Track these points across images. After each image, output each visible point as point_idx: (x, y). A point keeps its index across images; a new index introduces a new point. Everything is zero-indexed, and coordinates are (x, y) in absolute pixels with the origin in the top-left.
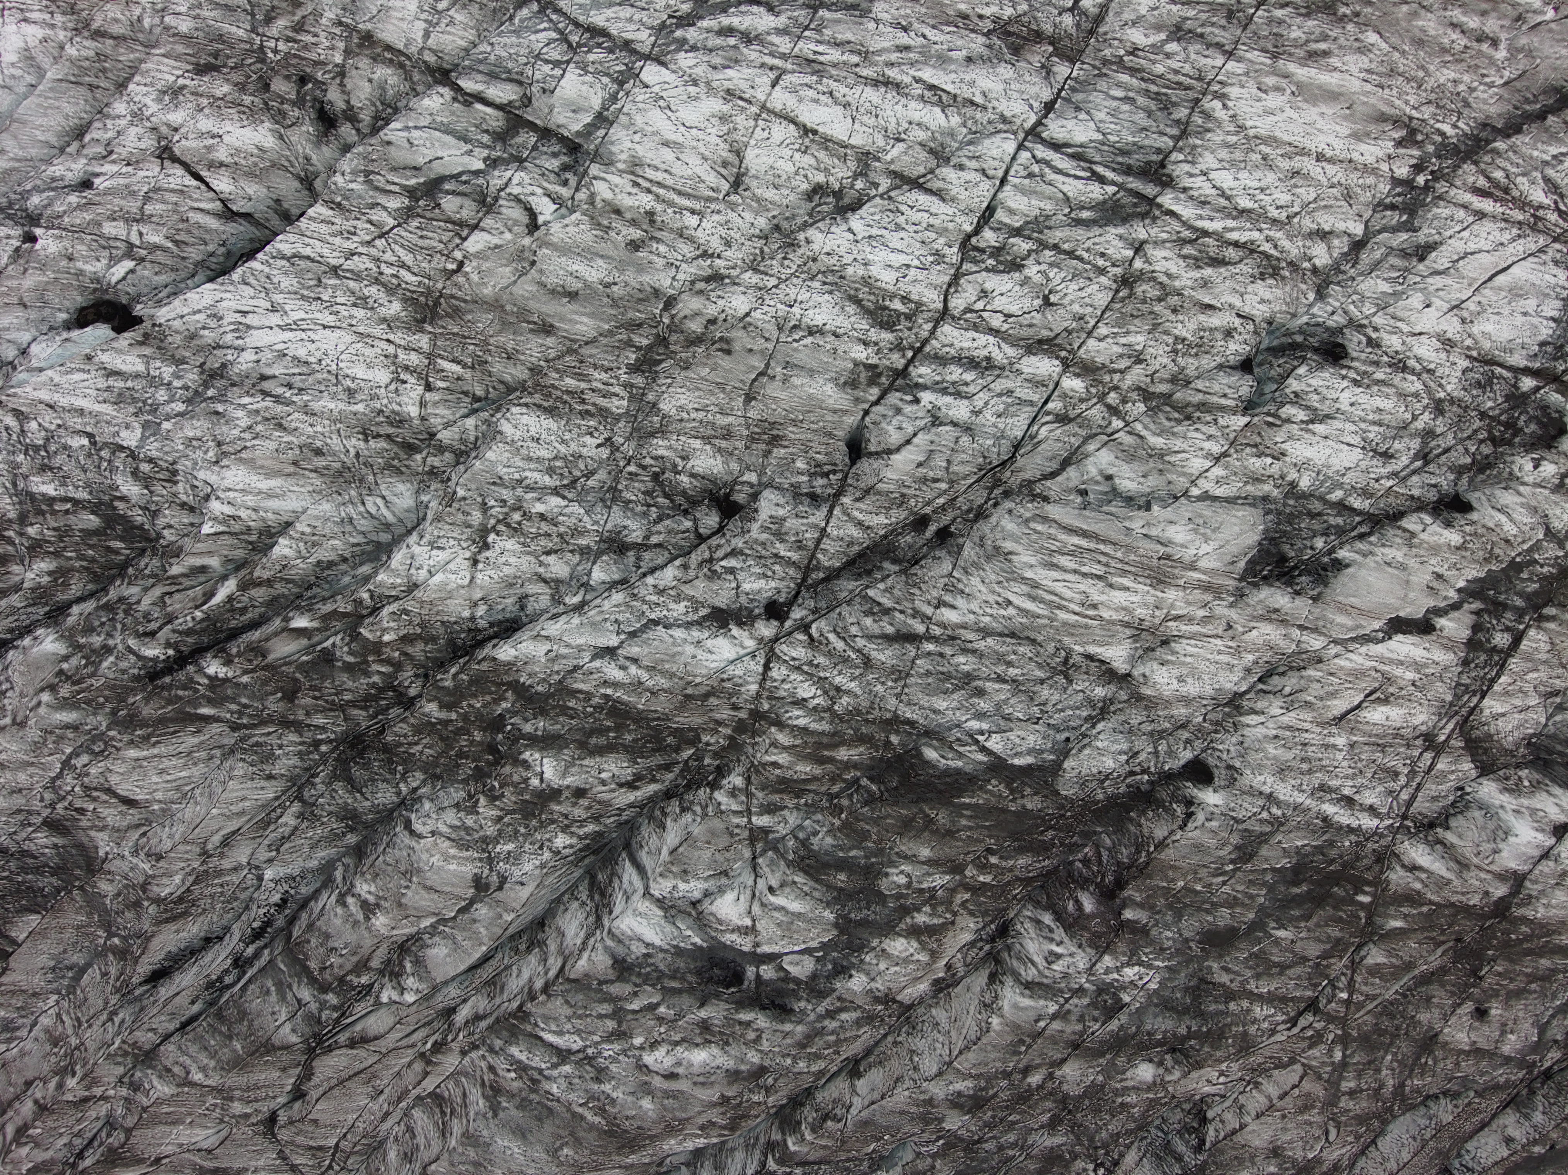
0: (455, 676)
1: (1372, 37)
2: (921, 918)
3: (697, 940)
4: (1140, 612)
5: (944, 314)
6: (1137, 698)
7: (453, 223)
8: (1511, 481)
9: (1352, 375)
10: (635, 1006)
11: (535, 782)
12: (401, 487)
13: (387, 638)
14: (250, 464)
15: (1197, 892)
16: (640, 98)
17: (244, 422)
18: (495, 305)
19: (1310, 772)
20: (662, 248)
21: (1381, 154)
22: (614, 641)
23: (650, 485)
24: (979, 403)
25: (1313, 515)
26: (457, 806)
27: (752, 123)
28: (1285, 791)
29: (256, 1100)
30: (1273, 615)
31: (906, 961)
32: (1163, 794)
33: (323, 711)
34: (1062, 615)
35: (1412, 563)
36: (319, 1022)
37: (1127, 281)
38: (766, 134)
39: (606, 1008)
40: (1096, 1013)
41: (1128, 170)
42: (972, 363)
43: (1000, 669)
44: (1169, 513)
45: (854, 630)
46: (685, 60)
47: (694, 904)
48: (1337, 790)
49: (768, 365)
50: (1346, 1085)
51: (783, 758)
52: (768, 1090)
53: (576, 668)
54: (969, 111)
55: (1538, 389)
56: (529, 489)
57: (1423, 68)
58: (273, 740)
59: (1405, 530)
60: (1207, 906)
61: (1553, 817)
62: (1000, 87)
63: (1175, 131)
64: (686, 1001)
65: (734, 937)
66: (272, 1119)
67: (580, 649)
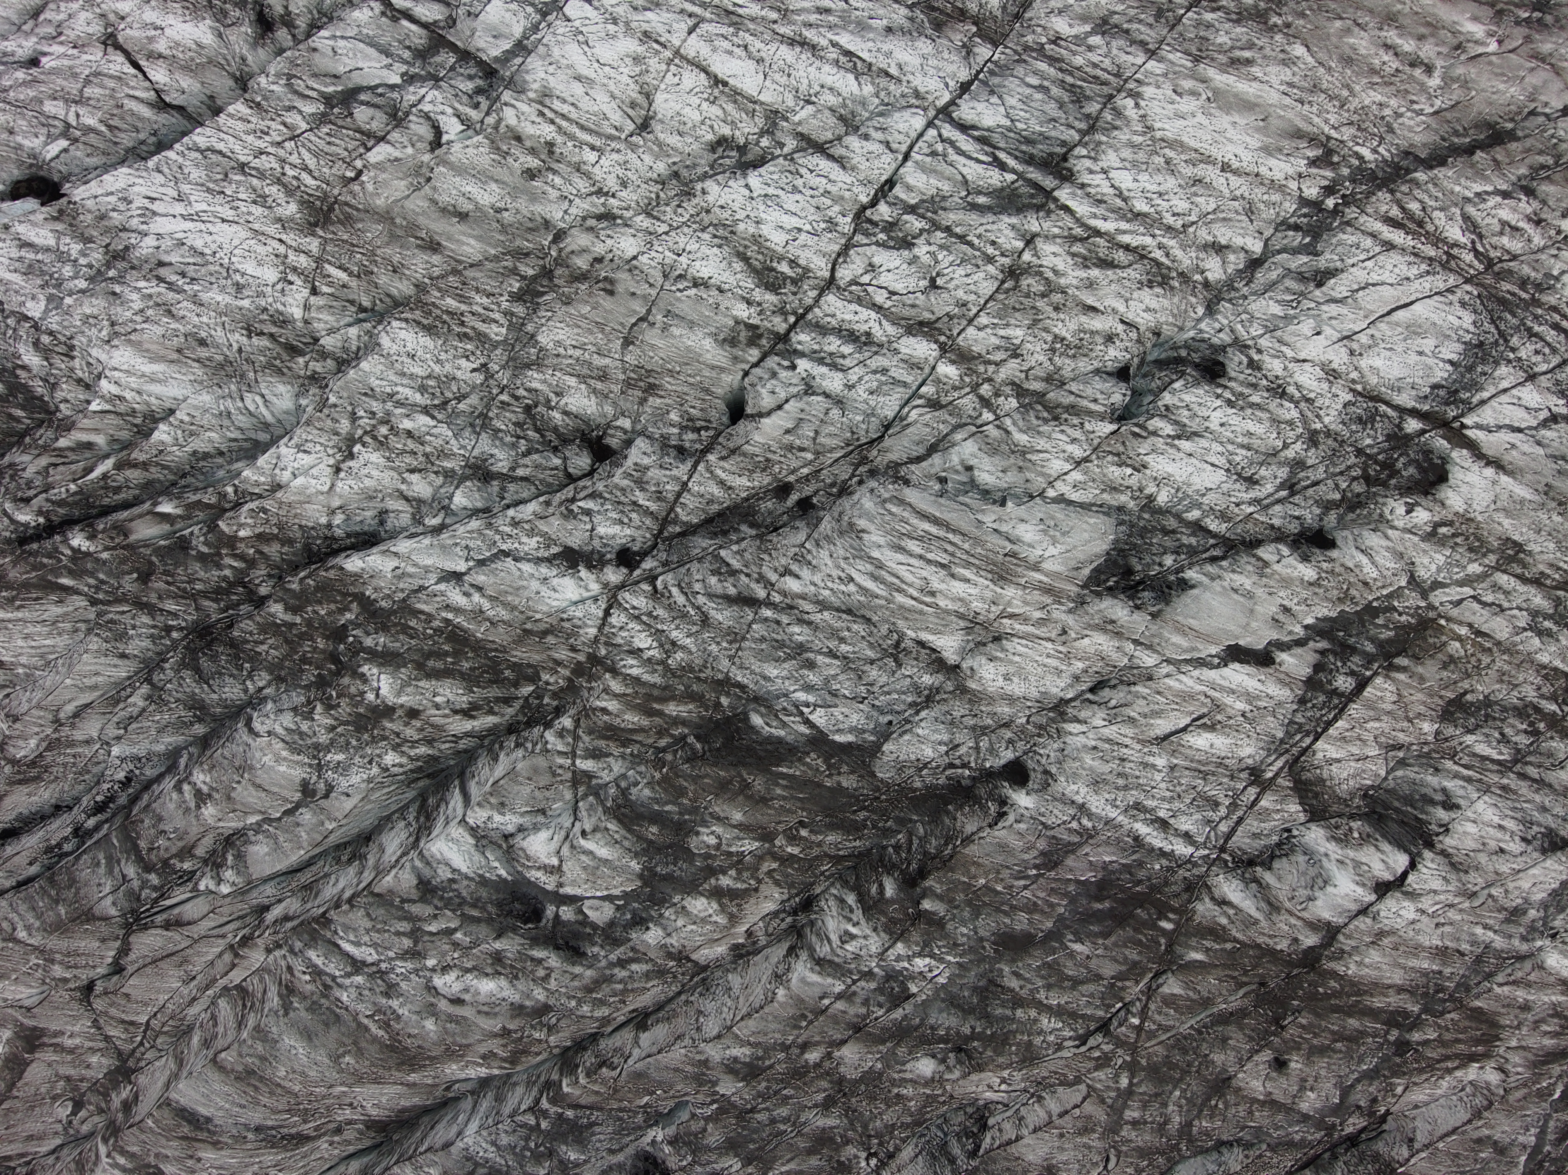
0: (302, 580)
1: (1299, 50)
2: (725, 881)
3: (503, 873)
4: (977, 605)
5: (831, 283)
6: (962, 690)
7: (362, 132)
8: (1381, 523)
9: (1228, 395)
10: (433, 928)
11: (371, 696)
12: (281, 388)
13: (242, 533)
14: (138, 346)
15: (998, 893)
16: (561, 31)
17: (138, 305)
18: (386, 217)
19: (1126, 788)
20: (558, 180)
21: (1291, 171)
22: (462, 567)
23: (521, 417)
24: (853, 377)
25: (1166, 532)
26: (295, 709)
27: (664, 67)
28: (1098, 804)
29: (76, 967)
30: (1108, 626)
31: (704, 921)
32: (982, 791)
33: (175, 597)
34: (900, 598)
35: (1260, 592)
36: (138, 899)
37: (1014, 273)
38: (676, 80)
39: (404, 926)
40: (882, 999)
41: (1030, 160)
42: (851, 336)
43: (832, 644)
44: (1021, 511)
45: (698, 587)
47: (507, 837)
48: (1151, 811)
49: (649, 311)
50: (1129, 1115)
51: (612, 705)
52: (551, 1029)
53: (422, 588)
54: (883, 82)
55: (1423, 432)
56: (399, 404)
57: (1348, 87)
58: (127, 619)
59: (1259, 559)
60: (1006, 908)
61: (1377, 873)
62: (917, 61)
63: (1083, 126)
64: (483, 930)
65: (539, 874)
66: (90, 987)
67: (427, 570)
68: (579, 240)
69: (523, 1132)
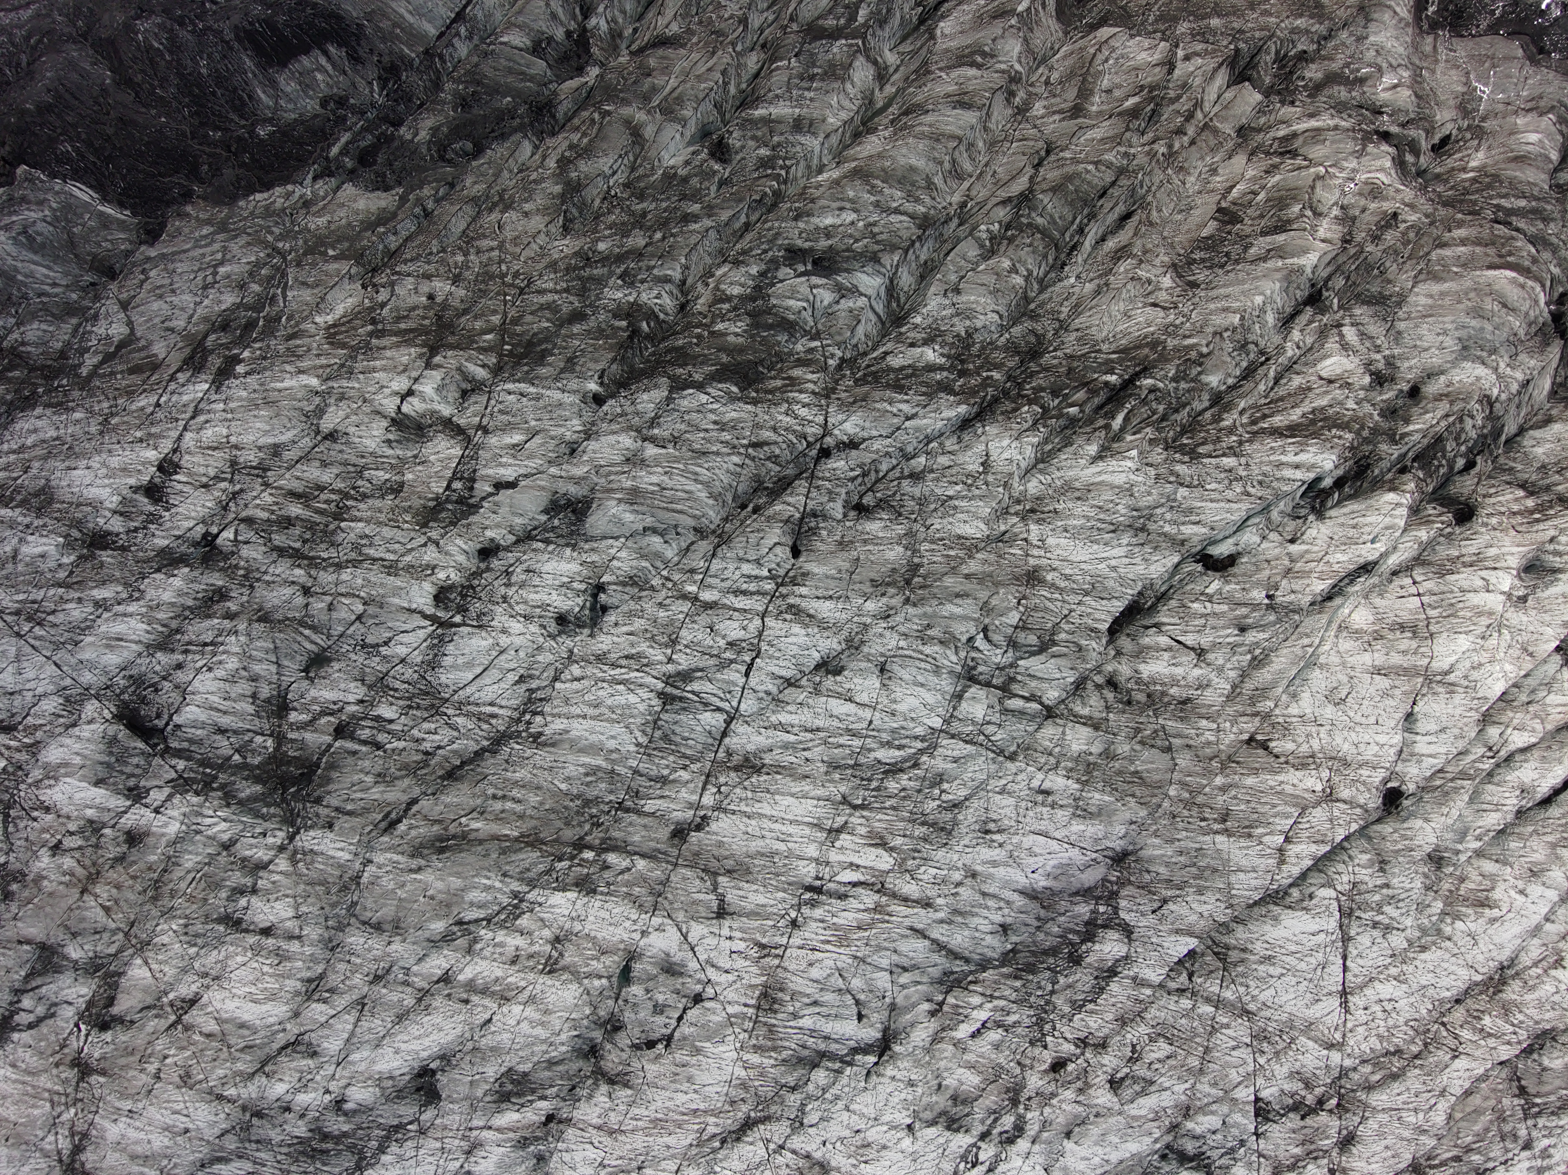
0: (988, 394)
1: (563, 787)
2: (726, 306)
3: (838, 277)
4: (642, 473)
5: (763, 615)
6: (638, 430)
7: (1028, 628)
8: (459, 569)
9: (552, 609)
10: (865, 240)
11: (937, 347)
12: (1034, 491)
13: (1027, 408)
14: (1113, 487)
15: (591, 339)
16: (940, 708)
17: (1120, 507)
18: (998, 584)
19: (545, 406)
20: (915, 627)
21: (552, 726)
22: (907, 424)
23: (902, 510)
24: (738, 573)
25: (562, 536)
26: (976, 330)
27: (879, 700)
28: (557, 395)
30: (576, 481)
31: (731, 283)
32: (613, 388)
33: (1053, 366)
34: (682, 466)
35: (509, 517)
37: (673, 642)
38: (871, 695)
39: (880, 237)
40: (633, 272)
41: (681, 699)
42: (744, 593)
43: (707, 435)
44: (634, 526)
45: (784, 446)
46: (920, 731)
47: (843, 296)
48: (530, 399)
49: (851, 577)
50: (496, 252)
51: (810, 376)
52: (791, 209)
53: (925, 407)
54: (767, 723)
55: (451, 617)
56: (963, 497)
57: (534, 775)
58: (1078, 348)
59: (513, 534)
60: (585, 332)
61: (414, 399)
62: (753, 738)
63: (660, 722)
64: (840, 247)
65: (820, 282)
66: (1048, 151)
67: (925, 417)
68: (897, 601)
69: (790, 155)
